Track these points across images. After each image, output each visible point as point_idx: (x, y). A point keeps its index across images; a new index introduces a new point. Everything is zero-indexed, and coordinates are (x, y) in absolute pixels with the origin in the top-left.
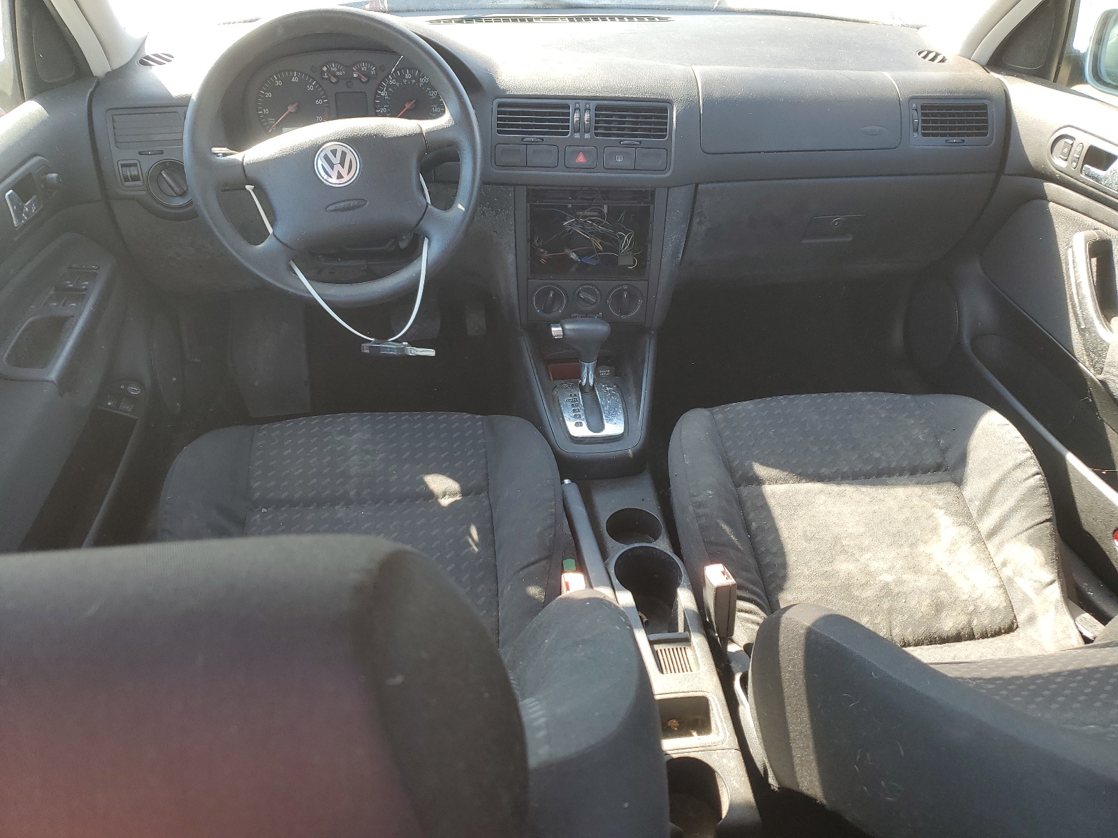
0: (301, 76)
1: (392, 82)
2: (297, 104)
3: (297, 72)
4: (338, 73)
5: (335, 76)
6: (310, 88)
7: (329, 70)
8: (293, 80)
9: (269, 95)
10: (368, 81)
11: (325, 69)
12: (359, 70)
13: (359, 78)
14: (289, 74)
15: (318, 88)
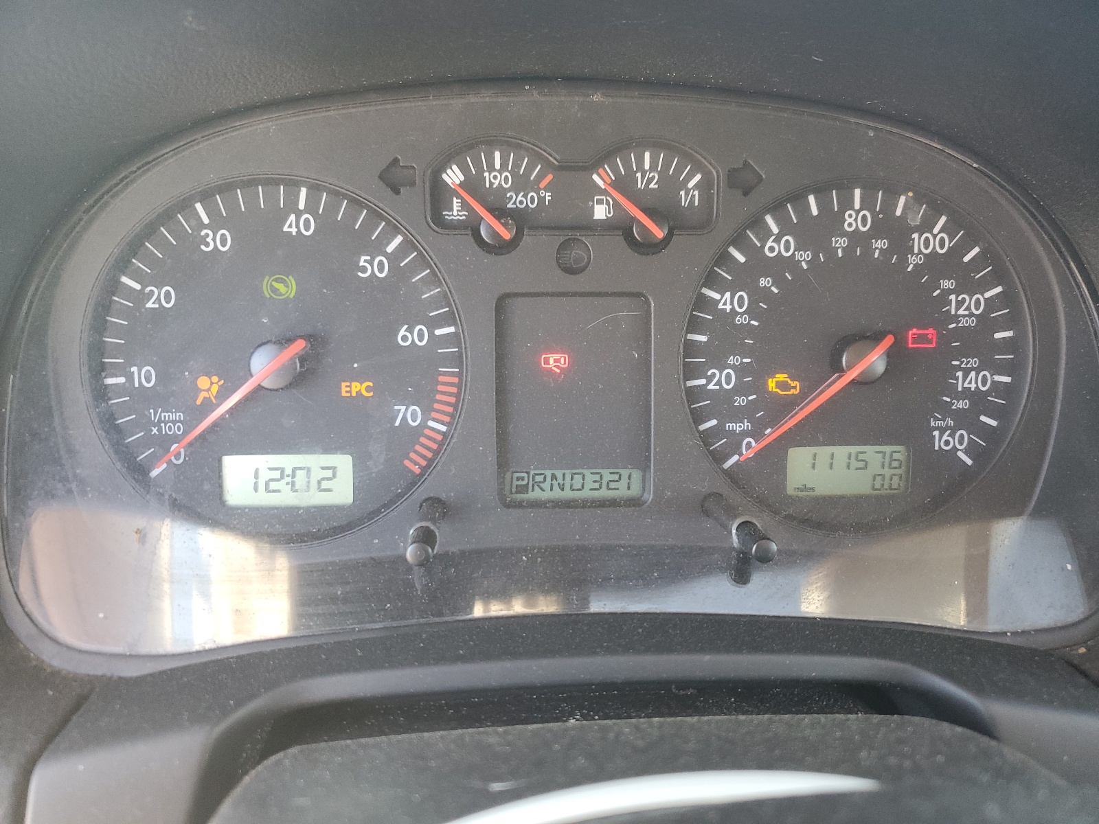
0: (332, 208)
1: (773, 248)
2: (300, 345)
3: (314, 189)
4: (516, 201)
5: (500, 212)
6: (372, 267)
7: (473, 185)
8: (290, 226)
9: (162, 297)
10: (667, 240)
11: (453, 176)
12: (623, 185)
13: (621, 227)
14: (271, 198)
15: (412, 268)
